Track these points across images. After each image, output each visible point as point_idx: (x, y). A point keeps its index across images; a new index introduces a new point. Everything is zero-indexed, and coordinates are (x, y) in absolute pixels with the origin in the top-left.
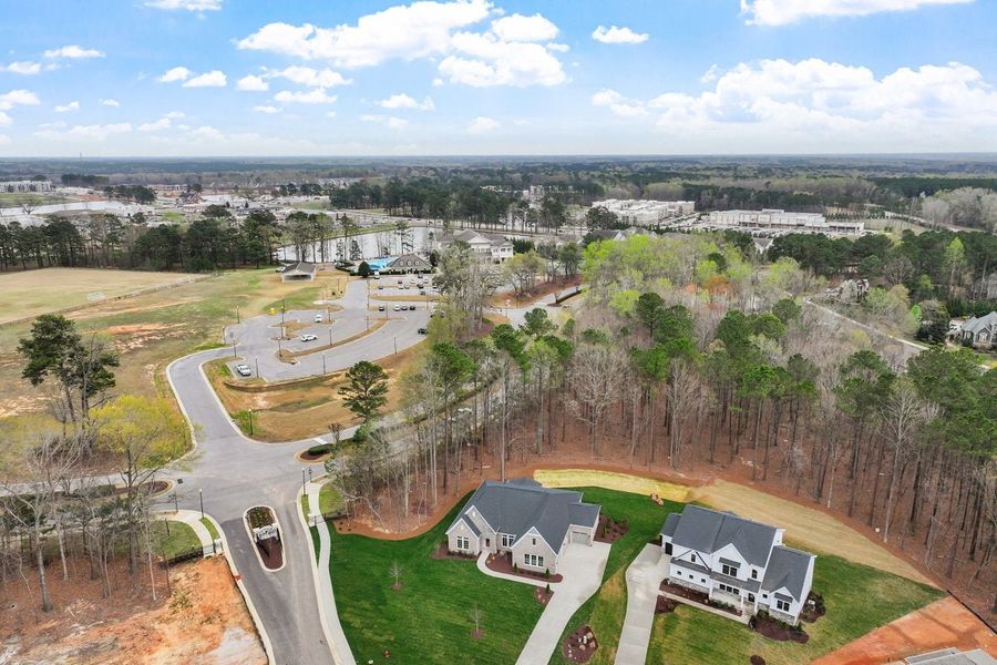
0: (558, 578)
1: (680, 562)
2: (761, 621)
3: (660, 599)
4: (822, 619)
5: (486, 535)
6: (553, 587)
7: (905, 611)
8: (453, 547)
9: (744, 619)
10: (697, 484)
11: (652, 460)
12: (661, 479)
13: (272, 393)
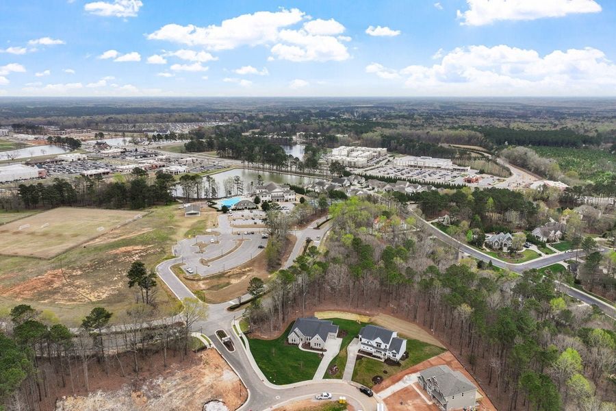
0: (325, 350)
1: (364, 344)
2: (388, 361)
3: (358, 355)
4: (407, 360)
5: (301, 337)
6: (324, 353)
7: (433, 356)
8: (290, 341)
9: (383, 360)
10: (373, 315)
11: (357, 307)
12: (360, 314)
13: (205, 281)
